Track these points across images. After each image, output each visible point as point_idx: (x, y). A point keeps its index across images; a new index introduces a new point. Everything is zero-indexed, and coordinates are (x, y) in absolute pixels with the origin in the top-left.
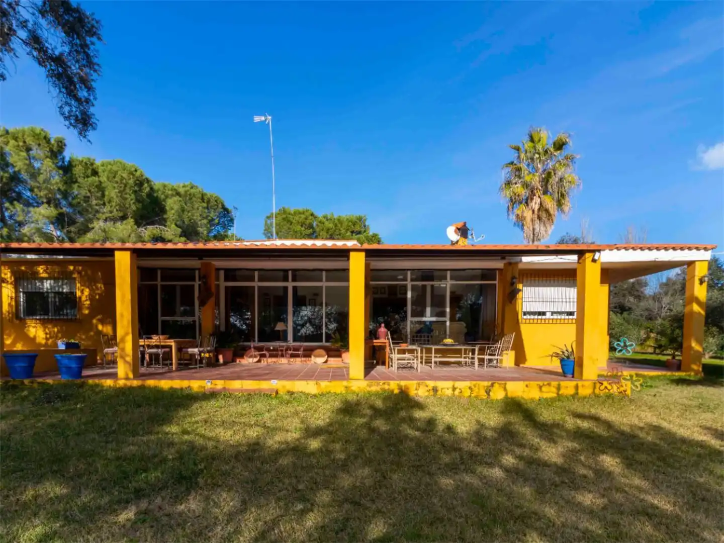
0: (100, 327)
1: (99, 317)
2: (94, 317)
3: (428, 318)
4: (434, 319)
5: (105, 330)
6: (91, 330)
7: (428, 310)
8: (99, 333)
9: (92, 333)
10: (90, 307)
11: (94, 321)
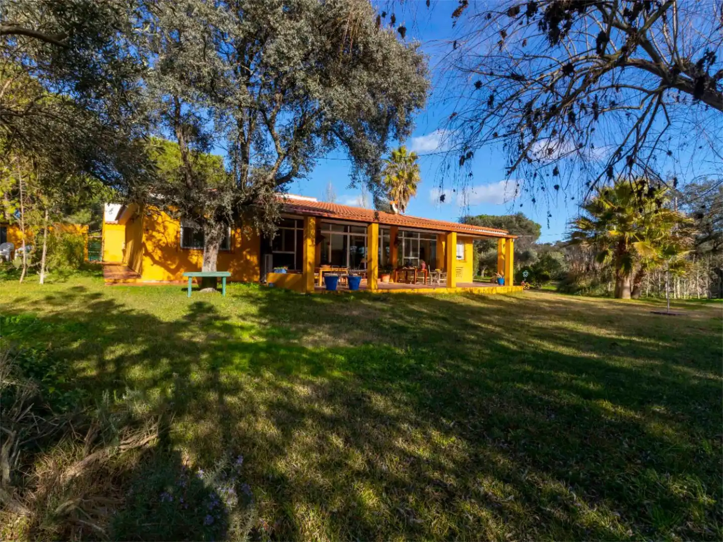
0: (248, 257)
1: (248, 250)
2: (244, 250)
3: (411, 258)
4: (413, 258)
5: (252, 259)
6: (241, 259)
7: (411, 253)
8: (248, 262)
9: (242, 262)
10: (242, 243)
11: (244, 253)
